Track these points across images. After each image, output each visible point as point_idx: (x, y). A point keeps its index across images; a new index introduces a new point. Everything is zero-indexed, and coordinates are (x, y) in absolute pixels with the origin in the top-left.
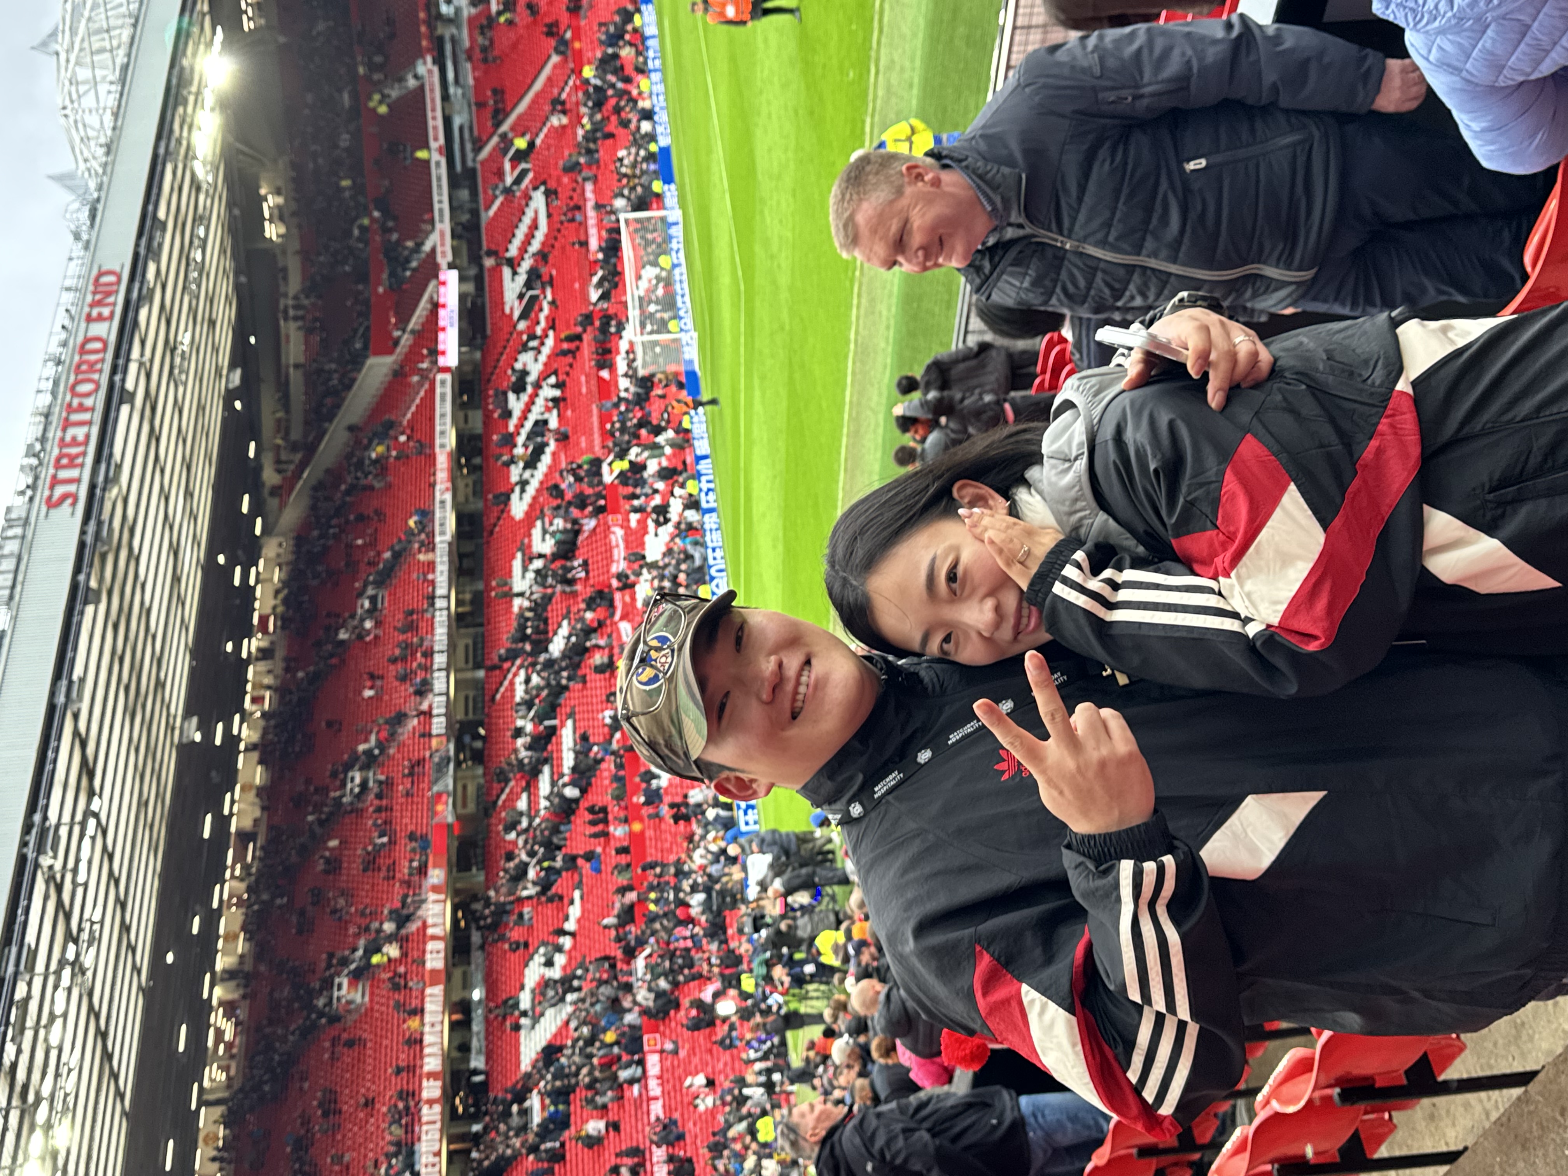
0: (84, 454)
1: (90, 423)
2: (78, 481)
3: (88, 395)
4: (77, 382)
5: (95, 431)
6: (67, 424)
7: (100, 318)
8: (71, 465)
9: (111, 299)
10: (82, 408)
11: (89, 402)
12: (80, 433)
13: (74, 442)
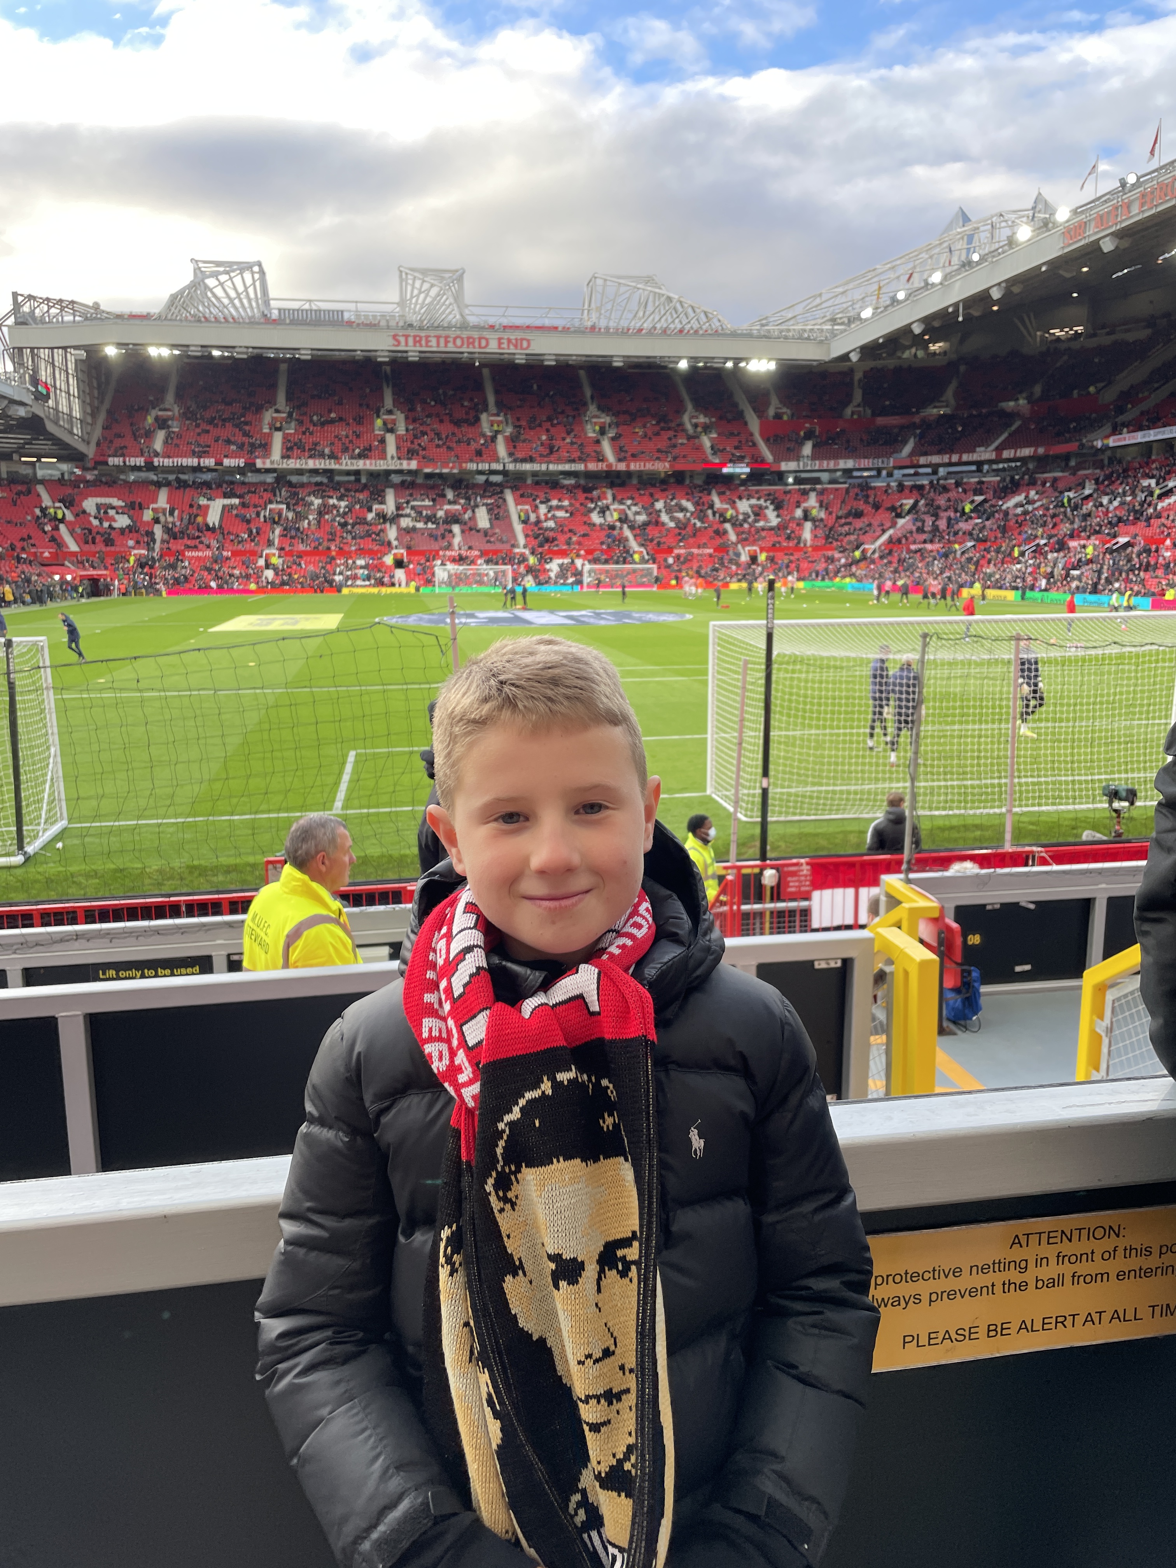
0: (421, 346)
1: (438, 345)
2: (407, 344)
3: (454, 343)
4: (462, 339)
5: (435, 349)
6: (438, 338)
7: (500, 344)
8: (415, 342)
9: (512, 347)
10: (446, 342)
11: (450, 345)
12: (433, 342)
13: (427, 341)
